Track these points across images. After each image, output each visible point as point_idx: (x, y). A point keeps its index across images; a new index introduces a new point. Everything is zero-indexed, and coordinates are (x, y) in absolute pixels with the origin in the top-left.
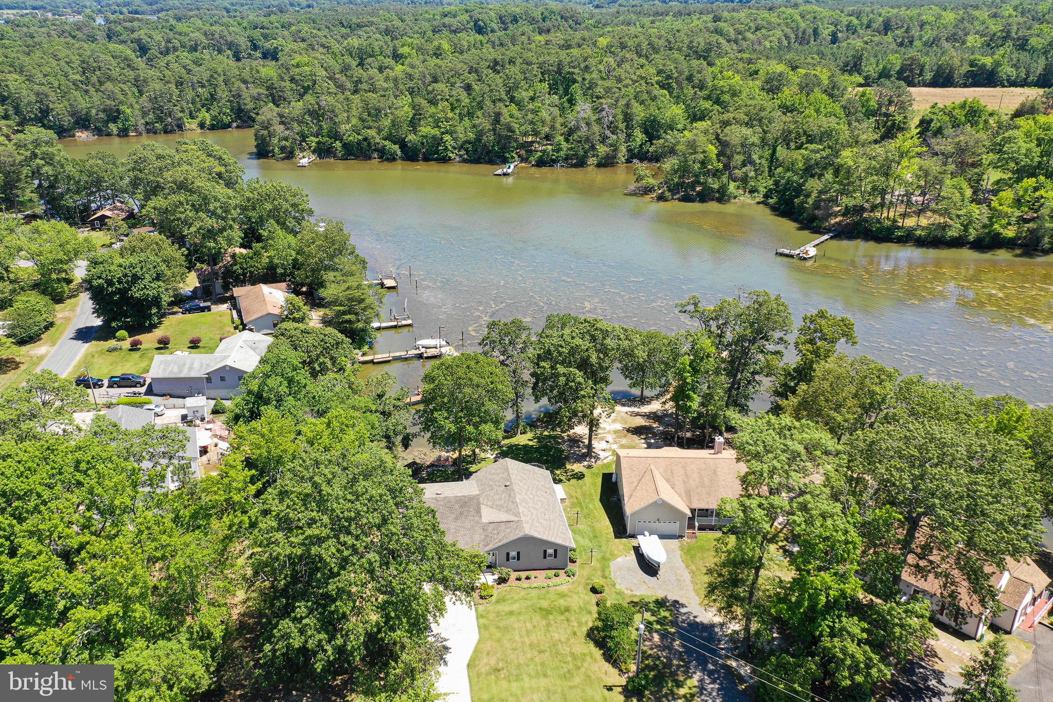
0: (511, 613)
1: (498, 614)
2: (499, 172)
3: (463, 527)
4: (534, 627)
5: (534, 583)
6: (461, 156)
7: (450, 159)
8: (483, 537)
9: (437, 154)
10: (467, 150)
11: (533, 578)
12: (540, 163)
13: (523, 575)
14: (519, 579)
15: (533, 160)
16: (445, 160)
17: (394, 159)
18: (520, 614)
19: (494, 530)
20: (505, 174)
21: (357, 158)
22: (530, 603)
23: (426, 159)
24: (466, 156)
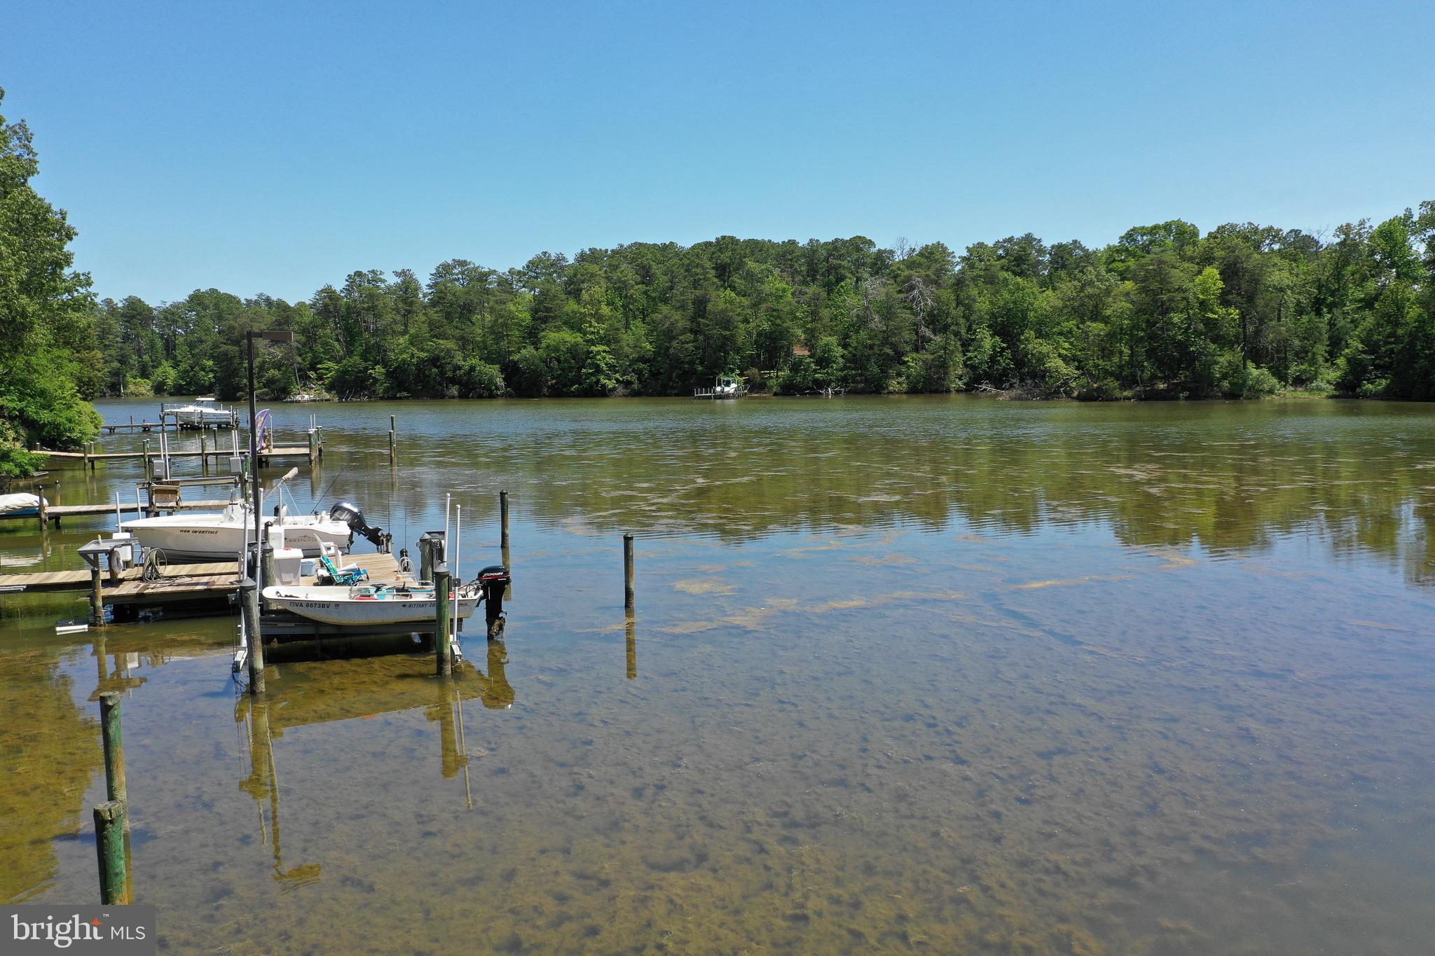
6: (628, 383)
7: (605, 390)
9: (579, 381)
12: (791, 390)
15: (775, 384)
16: (595, 393)
17: (491, 395)
21: (416, 396)
23: (557, 394)
24: (637, 384)
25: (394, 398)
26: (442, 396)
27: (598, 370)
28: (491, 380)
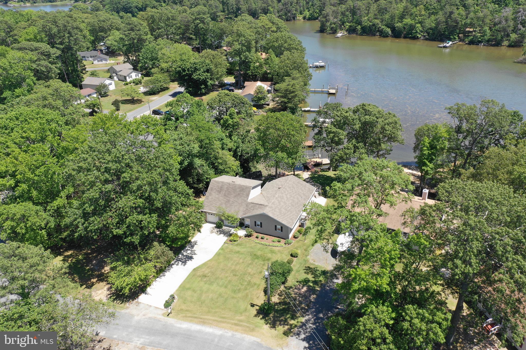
0: (238, 252)
1: (231, 251)
2: (442, 45)
3: (237, 202)
4: (243, 262)
5: (263, 242)
6: (424, 36)
7: (418, 38)
8: (245, 209)
9: (412, 35)
10: (428, 34)
11: (265, 239)
12: (471, 43)
13: (260, 236)
14: (257, 237)
15: (467, 40)
16: (415, 38)
17: (387, 36)
18: (242, 254)
19: (252, 207)
20: (445, 47)
21: (368, 34)
22: (252, 250)
23: (405, 37)
24: (427, 37)
25: (362, 35)
26: (375, 35)
27: (417, 32)
28: (388, 32)
